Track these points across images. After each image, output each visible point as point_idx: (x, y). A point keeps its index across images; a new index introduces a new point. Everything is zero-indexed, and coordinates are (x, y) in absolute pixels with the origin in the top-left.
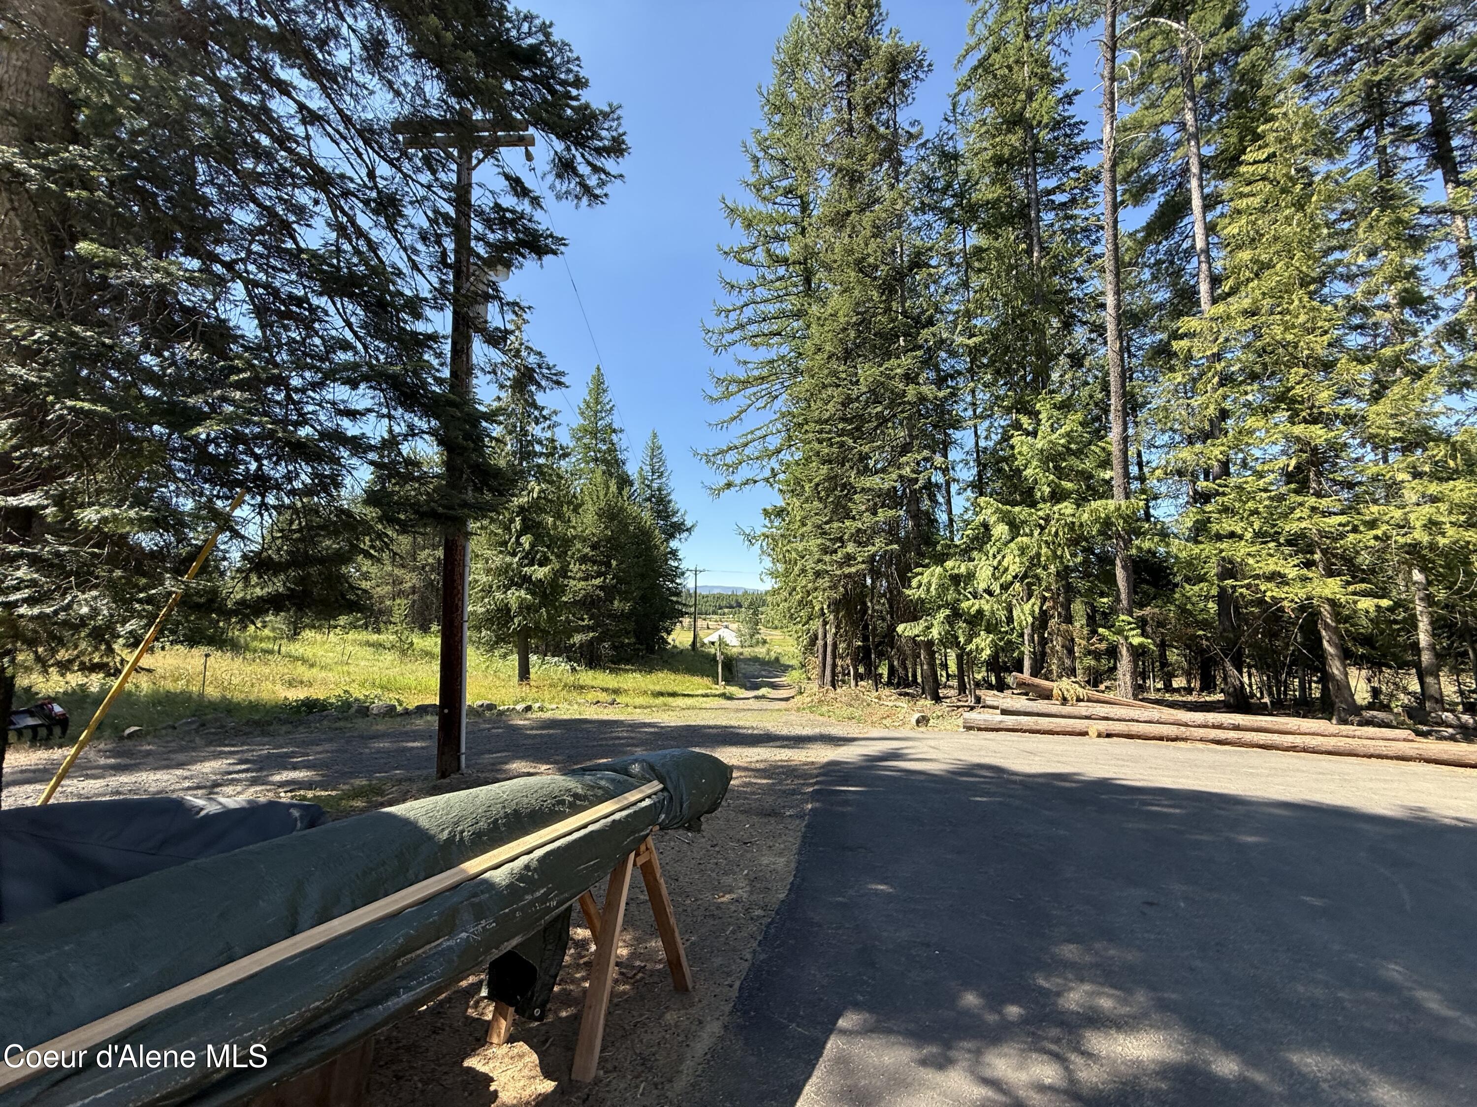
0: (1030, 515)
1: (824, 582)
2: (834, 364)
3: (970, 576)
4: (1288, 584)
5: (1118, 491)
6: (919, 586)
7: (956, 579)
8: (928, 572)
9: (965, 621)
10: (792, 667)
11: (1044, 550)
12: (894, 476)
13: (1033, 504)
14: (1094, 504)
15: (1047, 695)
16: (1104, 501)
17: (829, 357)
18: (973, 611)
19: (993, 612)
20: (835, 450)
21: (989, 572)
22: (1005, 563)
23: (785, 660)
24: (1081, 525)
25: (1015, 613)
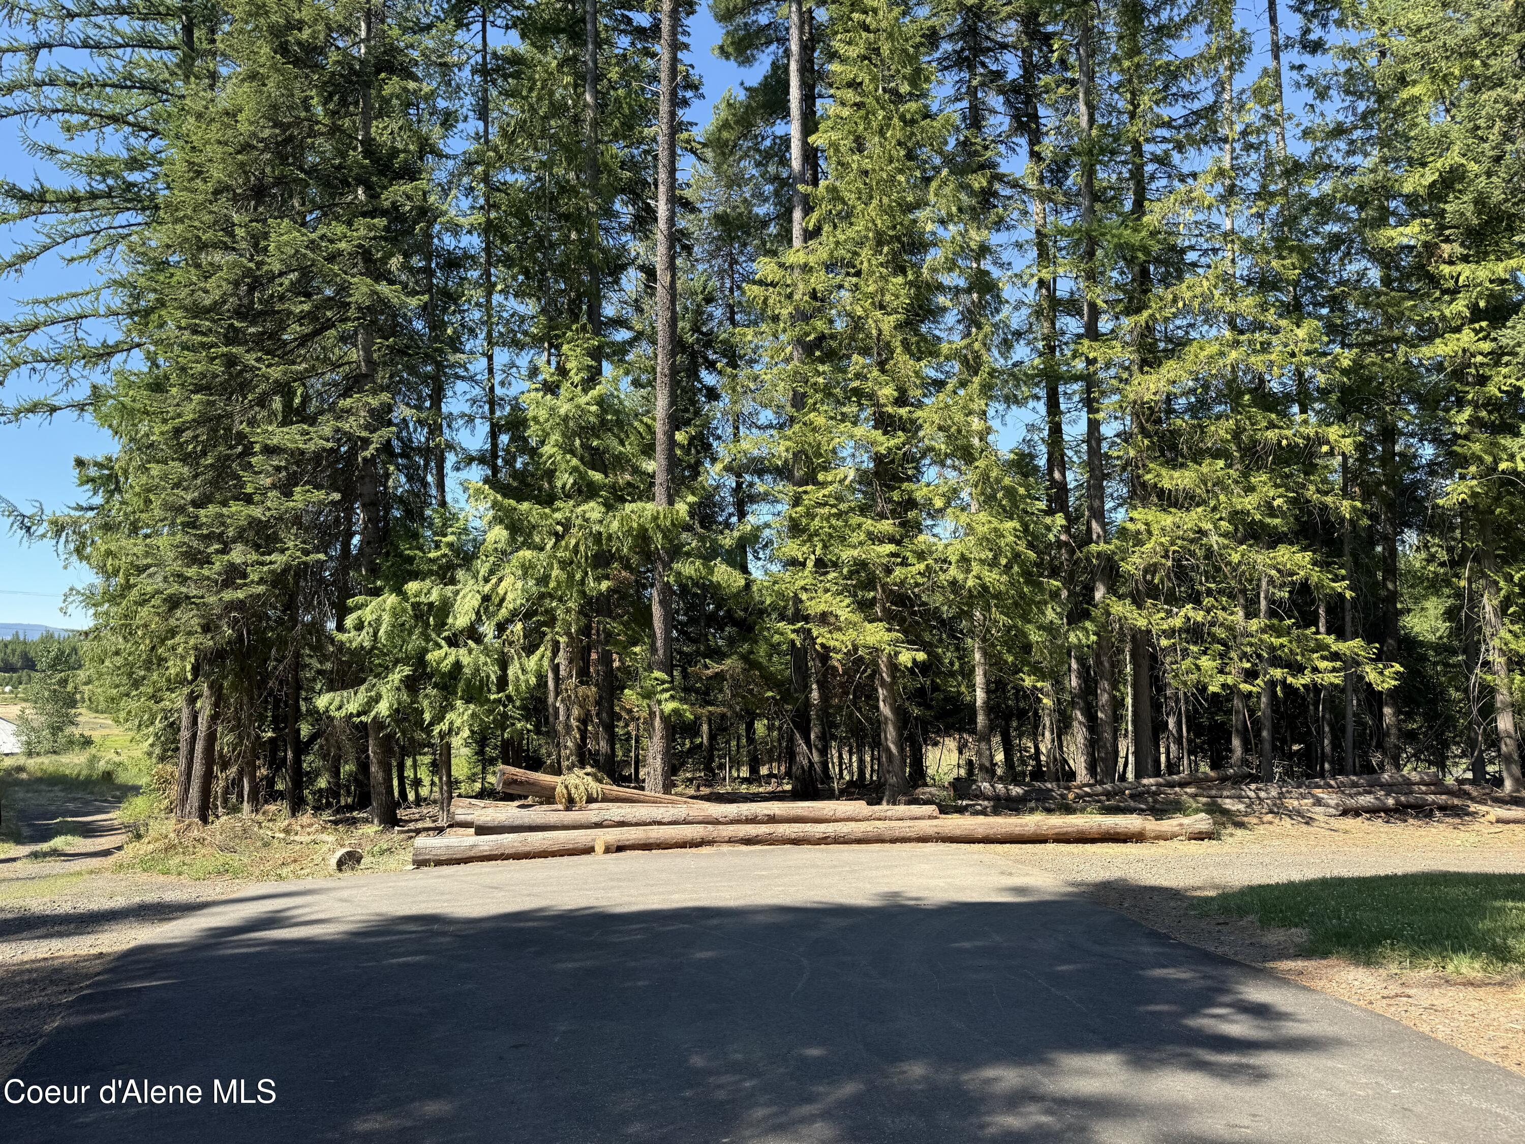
0: (546, 517)
1: (187, 617)
2: (223, 205)
3: (444, 609)
4: (840, 629)
5: (659, 491)
6: (359, 627)
7: (421, 613)
8: (375, 602)
9: (435, 686)
10: (135, 790)
11: (556, 572)
12: (327, 430)
13: (549, 500)
14: (629, 507)
15: (547, 797)
16: (640, 504)
17: (217, 192)
18: (446, 666)
19: (477, 670)
20: (218, 368)
21: (476, 601)
22: (501, 591)
23: (123, 777)
24: (610, 538)
25: (511, 672)
